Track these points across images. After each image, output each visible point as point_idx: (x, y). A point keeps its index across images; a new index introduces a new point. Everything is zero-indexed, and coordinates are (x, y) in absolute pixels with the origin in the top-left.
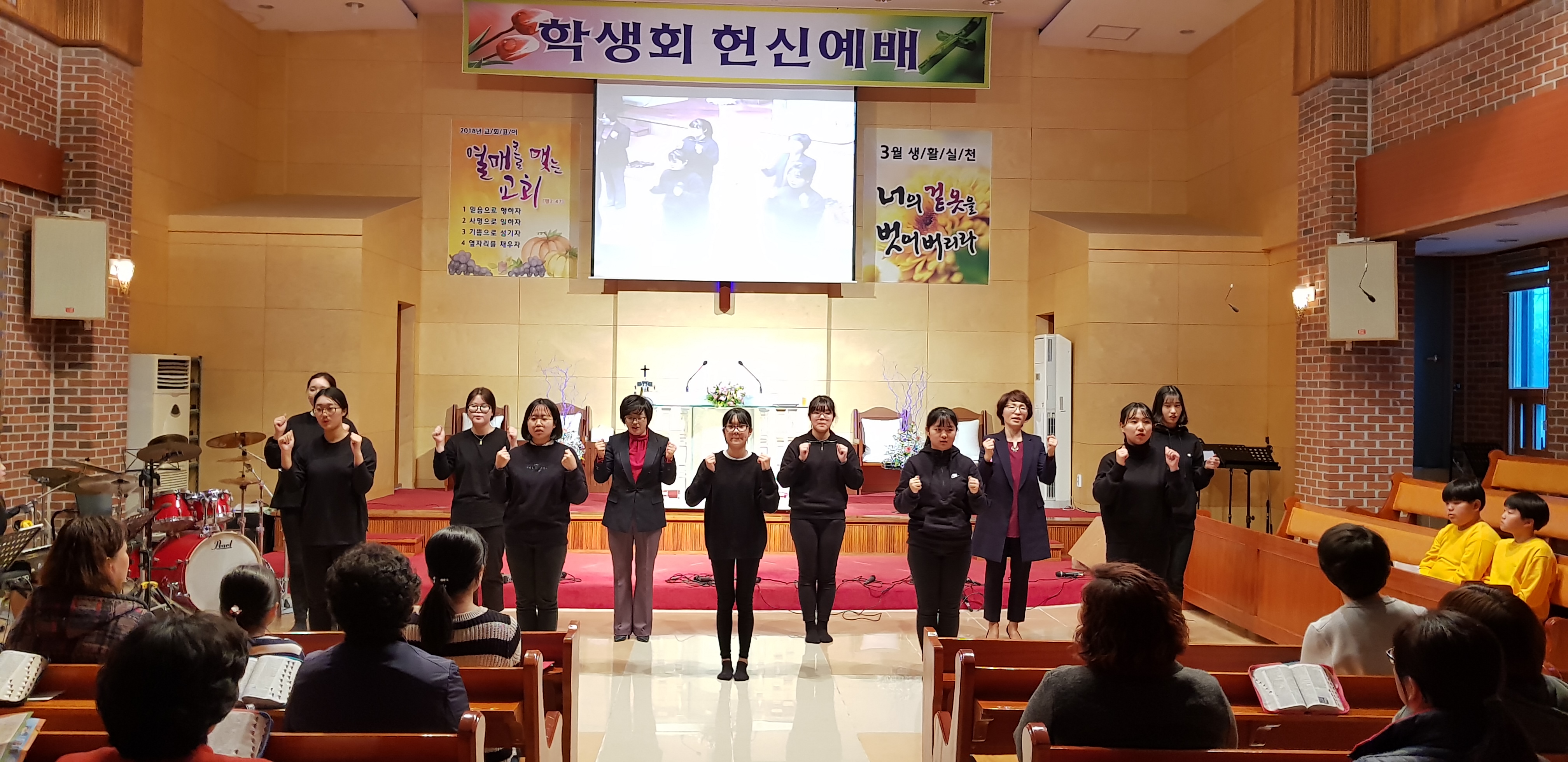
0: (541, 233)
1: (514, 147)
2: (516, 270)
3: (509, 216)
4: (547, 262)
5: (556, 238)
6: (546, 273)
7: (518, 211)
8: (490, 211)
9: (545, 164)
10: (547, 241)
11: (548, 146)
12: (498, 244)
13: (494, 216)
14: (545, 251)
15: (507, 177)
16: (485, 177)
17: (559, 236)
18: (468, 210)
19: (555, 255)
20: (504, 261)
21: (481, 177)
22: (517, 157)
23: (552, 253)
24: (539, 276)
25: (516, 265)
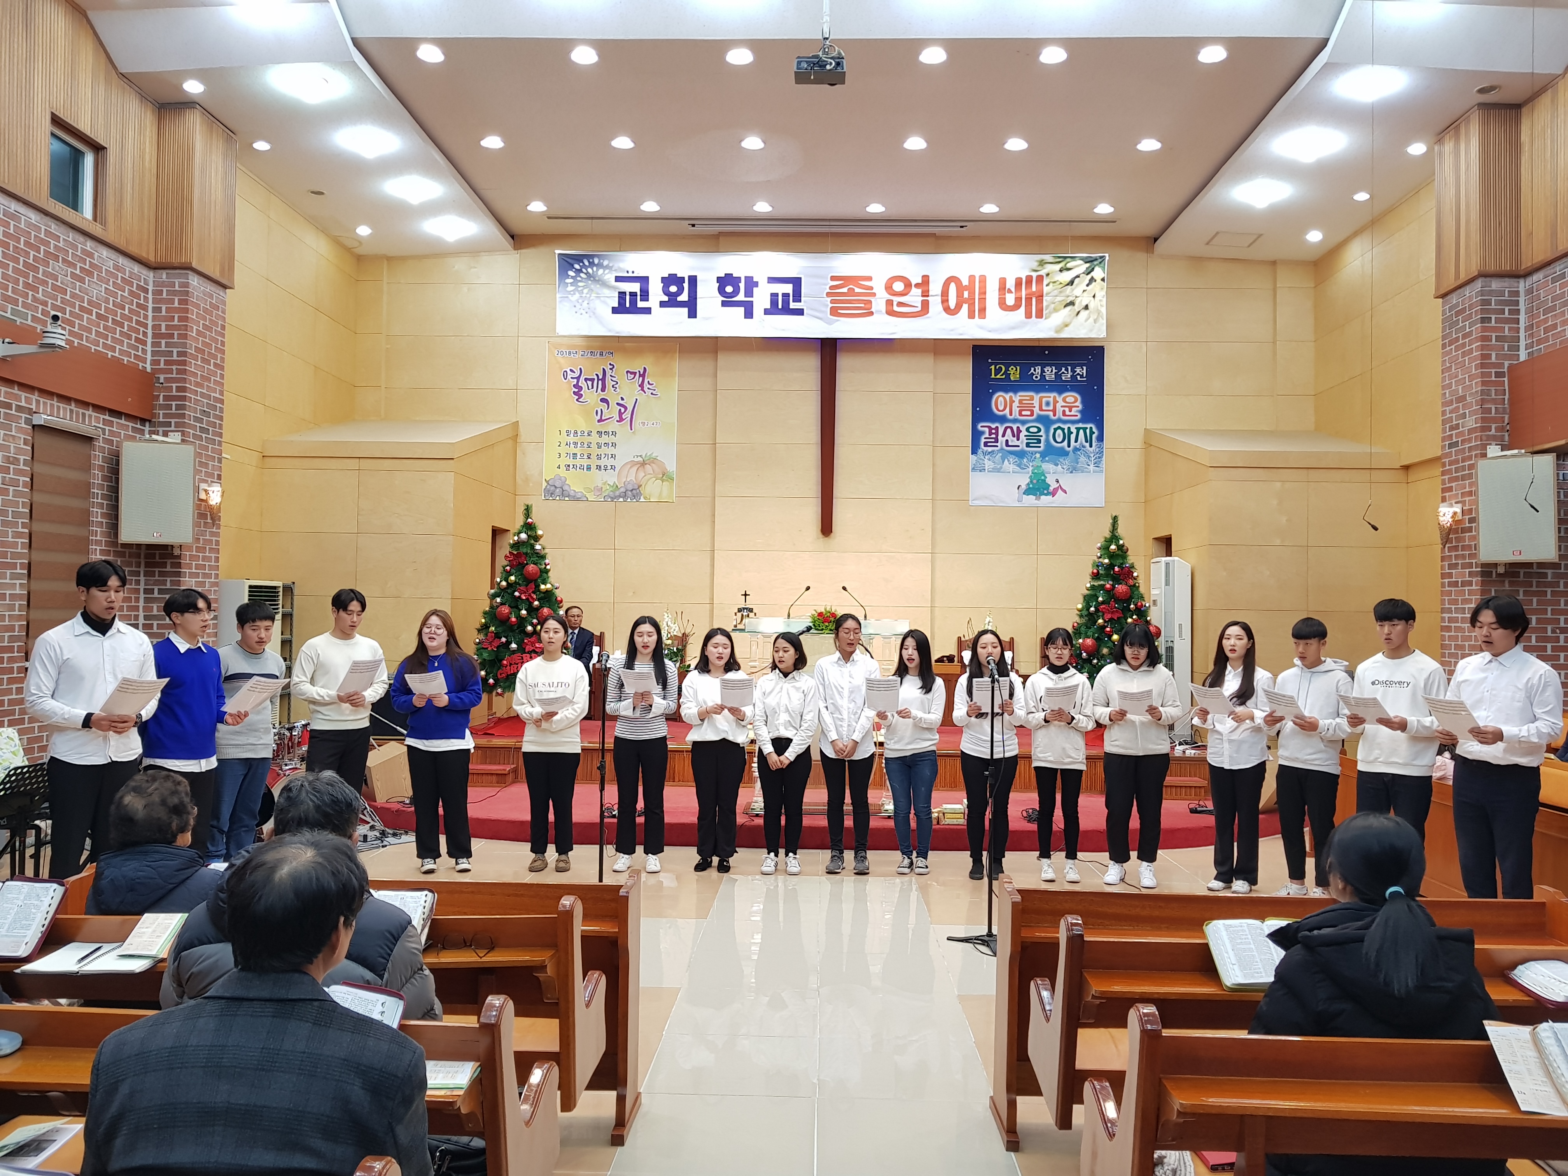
0: (637, 456)
1: (611, 369)
2: (612, 494)
3: (605, 439)
4: (643, 486)
5: (653, 461)
6: (642, 497)
7: (614, 433)
8: (586, 434)
9: (642, 386)
10: (643, 464)
11: (645, 368)
12: (593, 467)
13: (589, 439)
14: (641, 474)
15: (603, 400)
16: (580, 400)
17: (655, 459)
18: (564, 433)
19: (651, 478)
20: (600, 485)
21: (577, 400)
22: (613, 379)
23: (648, 477)
24: (635, 500)
25: (611, 489)
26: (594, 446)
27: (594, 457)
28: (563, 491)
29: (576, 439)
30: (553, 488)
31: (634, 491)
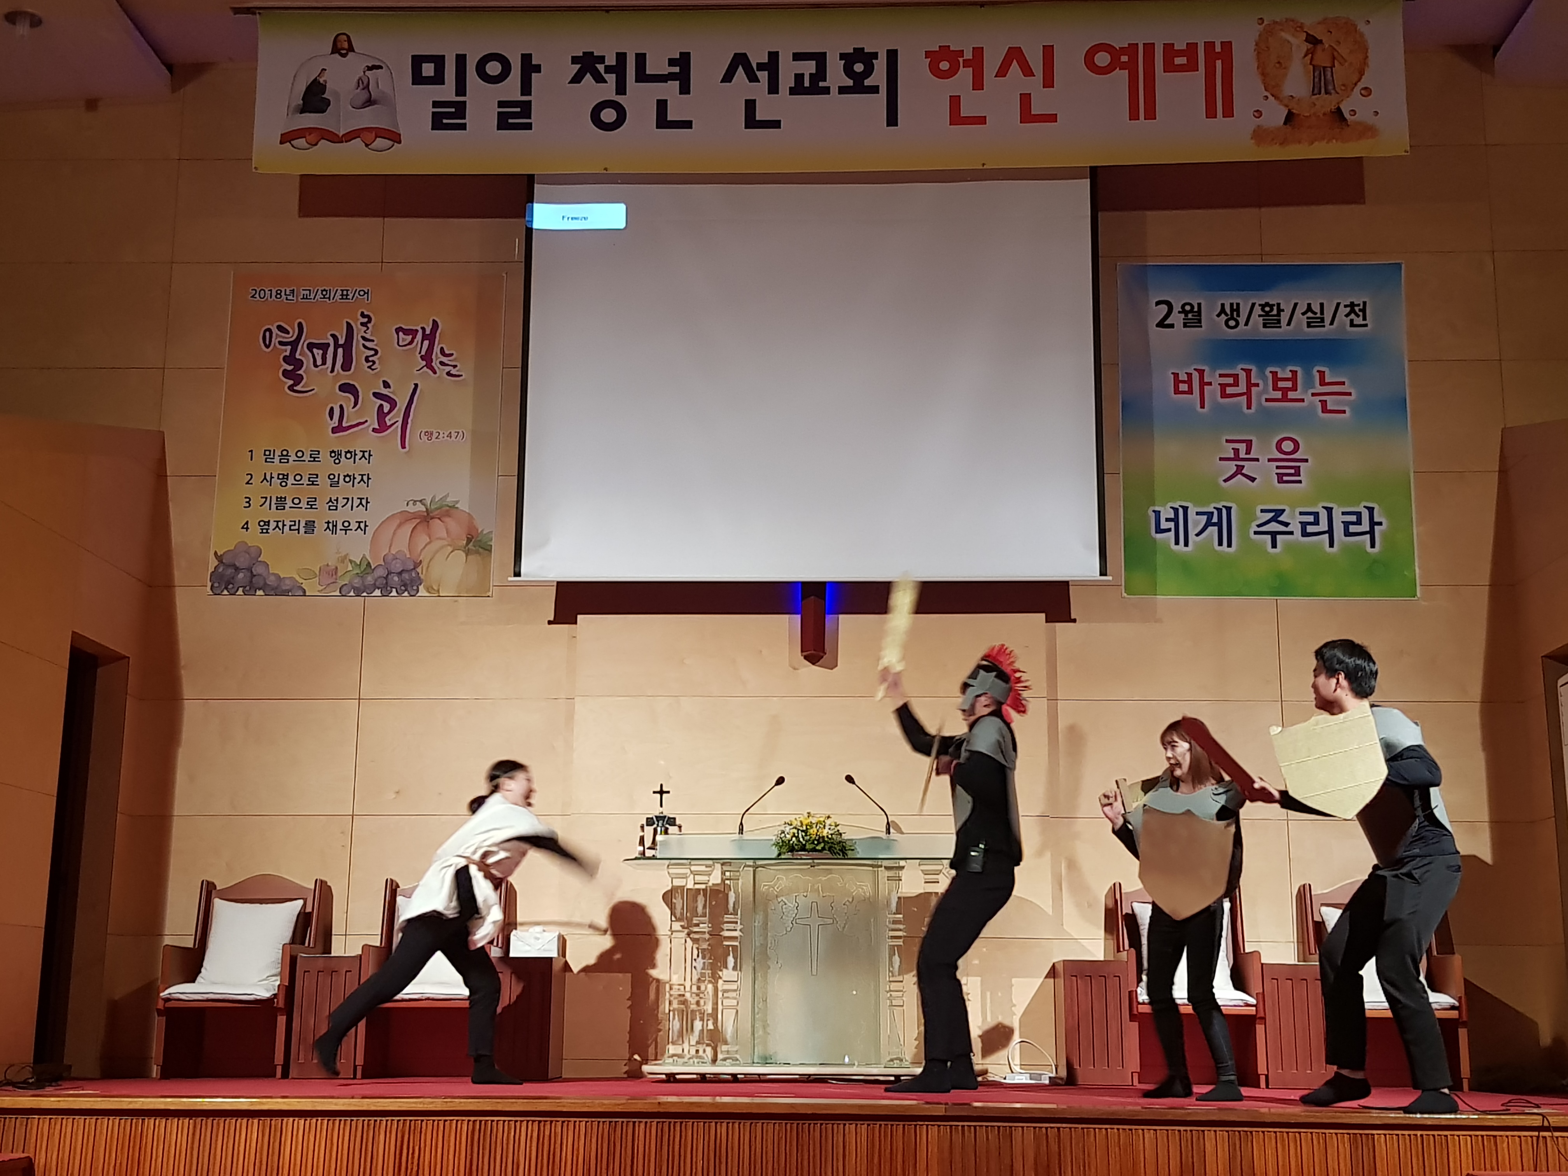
0: (415, 501)
1: (362, 324)
2: (357, 582)
3: (346, 466)
4: (424, 564)
5: (446, 511)
6: (421, 587)
7: (367, 455)
8: (307, 457)
9: (427, 358)
10: (426, 518)
11: (435, 324)
12: (320, 526)
13: (314, 468)
14: (423, 539)
15: (347, 388)
16: (295, 388)
17: (453, 507)
18: (259, 456)
19: (442, 547)
20: (332, 563)
21: (291, 388)
22: (368, 344)
23: (436, 545)
24: (406, 594)
25: (359, 572)
26: (323, 481)
27: (322, 505)
28: (253, 576)
29: (284, 469)
30: (230, 571)
31: (406, 576)
